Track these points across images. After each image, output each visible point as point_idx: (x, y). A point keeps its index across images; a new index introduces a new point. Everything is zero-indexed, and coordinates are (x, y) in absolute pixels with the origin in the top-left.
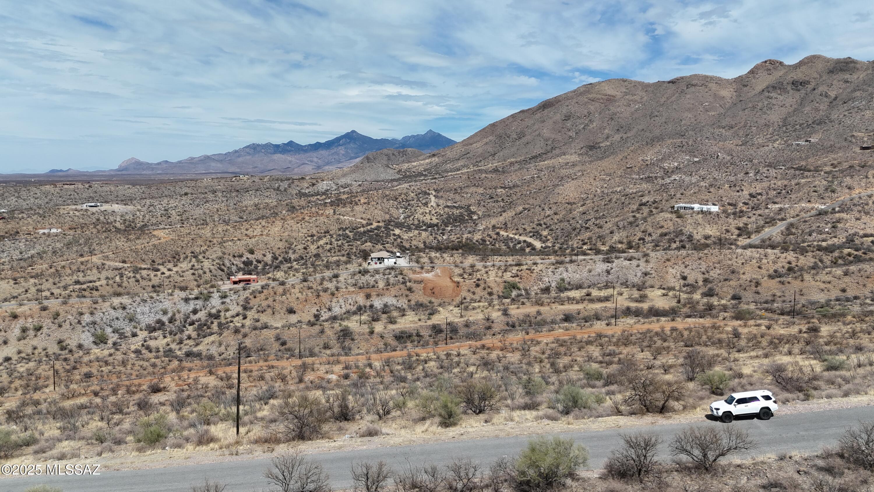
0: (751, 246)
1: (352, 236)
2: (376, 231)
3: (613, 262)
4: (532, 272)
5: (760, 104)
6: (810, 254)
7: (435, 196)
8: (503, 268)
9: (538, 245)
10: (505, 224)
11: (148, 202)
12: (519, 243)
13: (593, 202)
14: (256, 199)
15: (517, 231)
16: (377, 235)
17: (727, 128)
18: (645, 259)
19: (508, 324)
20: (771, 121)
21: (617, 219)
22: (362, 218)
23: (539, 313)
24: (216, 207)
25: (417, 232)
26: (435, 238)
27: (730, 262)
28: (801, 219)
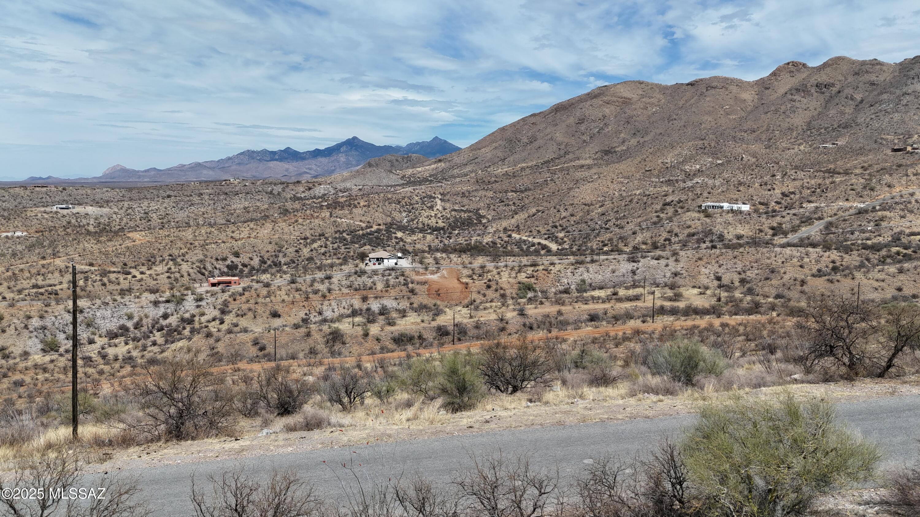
0: (789, 245)
1: (349, 240)
2: (376, 234)
3: (639, 261)
4: (549, 273)
5: (783, 107)
6: (855, 252)
7: (441, 199)
8: (517, 268)
9: (554, 247)
10: (518, 226)
11: (126, 204)
12: (533, 245)
13: (613, 203)
14: (246, 203)
15: (531, 234)
16: (377, 238)
17: (748, 132)
18: (674, 258)
19: (524, 325)
20: (795, 125)
21: (639, 220)
22: (361, 221)
23: (560, 313)
24: (202, 210)
25: (421, 235)
26: (441, 241)
27: (769, 261)
28: (839, 218)
